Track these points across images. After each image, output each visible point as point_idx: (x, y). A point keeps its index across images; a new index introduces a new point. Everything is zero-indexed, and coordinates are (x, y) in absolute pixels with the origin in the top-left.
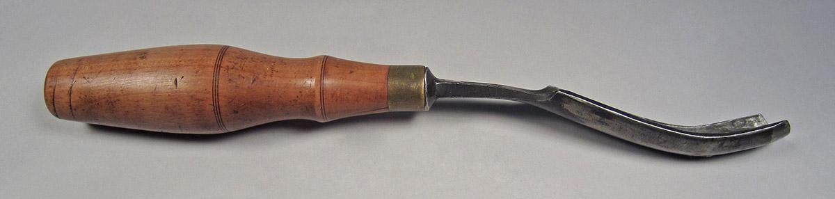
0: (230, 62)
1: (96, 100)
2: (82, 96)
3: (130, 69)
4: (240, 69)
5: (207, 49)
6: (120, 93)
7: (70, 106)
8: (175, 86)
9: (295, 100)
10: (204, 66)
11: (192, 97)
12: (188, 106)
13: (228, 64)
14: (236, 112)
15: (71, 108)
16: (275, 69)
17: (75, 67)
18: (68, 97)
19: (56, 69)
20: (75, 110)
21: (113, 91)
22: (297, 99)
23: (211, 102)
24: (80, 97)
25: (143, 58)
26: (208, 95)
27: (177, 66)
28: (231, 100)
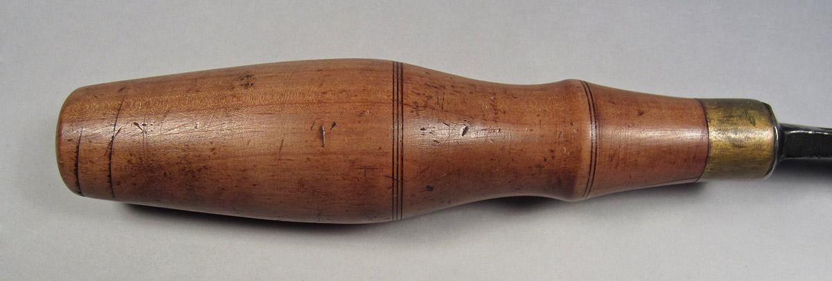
0: (418, 94)
1: (161, 167)
2: (134, 160)
3: (225, 108)
4: (437, 107)
5: (369, 68)
6: (208, 153)
7: (110, 176)
8: (318, 143)
9: (540, 167)
10: (374, 103)
11: (353, 162)
12: (344, 179)
13: (416, 98)
14: (430, 189)
15: (110, 181)
16: (500, 107)
17: (116, 103)
18: (107, 162)
19: (77, 106)
20: (119, 183)
21: (195, 149)
22: (543, 163)
23: (389, 172)
24: (129, 161)
25: (247, 86)
26: (383, 160)
27: (320, 102)
28: (423, 168)
